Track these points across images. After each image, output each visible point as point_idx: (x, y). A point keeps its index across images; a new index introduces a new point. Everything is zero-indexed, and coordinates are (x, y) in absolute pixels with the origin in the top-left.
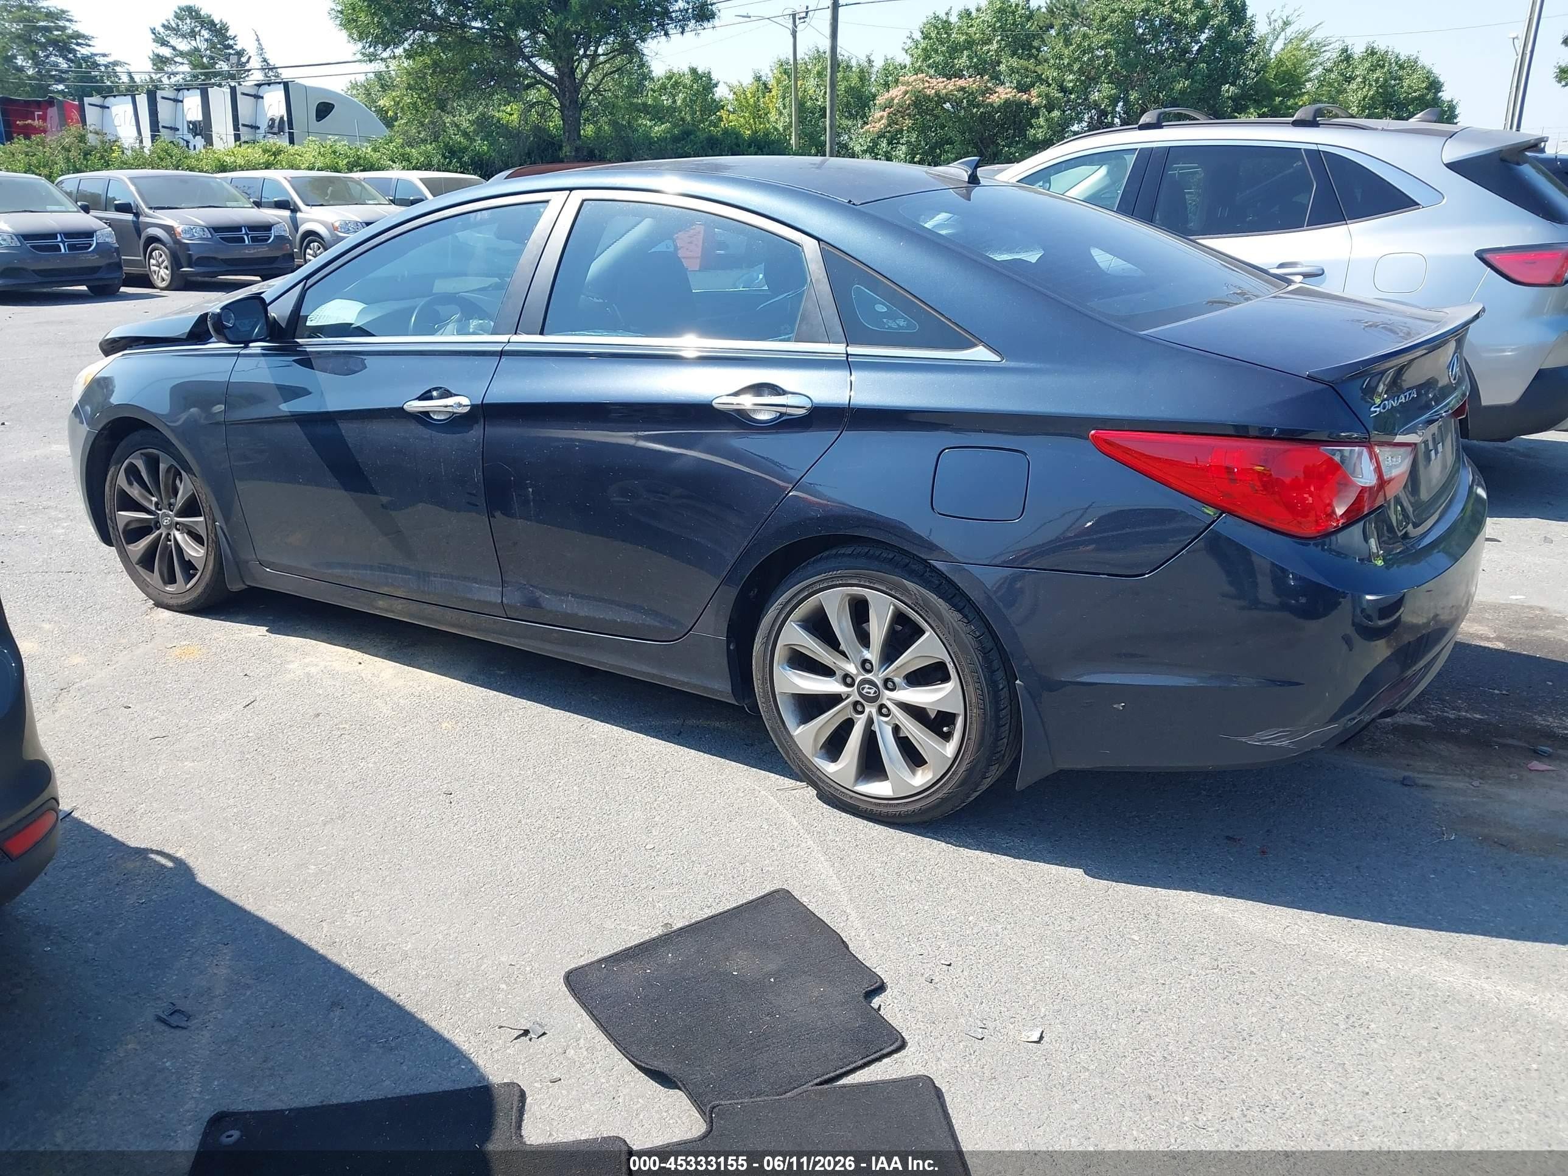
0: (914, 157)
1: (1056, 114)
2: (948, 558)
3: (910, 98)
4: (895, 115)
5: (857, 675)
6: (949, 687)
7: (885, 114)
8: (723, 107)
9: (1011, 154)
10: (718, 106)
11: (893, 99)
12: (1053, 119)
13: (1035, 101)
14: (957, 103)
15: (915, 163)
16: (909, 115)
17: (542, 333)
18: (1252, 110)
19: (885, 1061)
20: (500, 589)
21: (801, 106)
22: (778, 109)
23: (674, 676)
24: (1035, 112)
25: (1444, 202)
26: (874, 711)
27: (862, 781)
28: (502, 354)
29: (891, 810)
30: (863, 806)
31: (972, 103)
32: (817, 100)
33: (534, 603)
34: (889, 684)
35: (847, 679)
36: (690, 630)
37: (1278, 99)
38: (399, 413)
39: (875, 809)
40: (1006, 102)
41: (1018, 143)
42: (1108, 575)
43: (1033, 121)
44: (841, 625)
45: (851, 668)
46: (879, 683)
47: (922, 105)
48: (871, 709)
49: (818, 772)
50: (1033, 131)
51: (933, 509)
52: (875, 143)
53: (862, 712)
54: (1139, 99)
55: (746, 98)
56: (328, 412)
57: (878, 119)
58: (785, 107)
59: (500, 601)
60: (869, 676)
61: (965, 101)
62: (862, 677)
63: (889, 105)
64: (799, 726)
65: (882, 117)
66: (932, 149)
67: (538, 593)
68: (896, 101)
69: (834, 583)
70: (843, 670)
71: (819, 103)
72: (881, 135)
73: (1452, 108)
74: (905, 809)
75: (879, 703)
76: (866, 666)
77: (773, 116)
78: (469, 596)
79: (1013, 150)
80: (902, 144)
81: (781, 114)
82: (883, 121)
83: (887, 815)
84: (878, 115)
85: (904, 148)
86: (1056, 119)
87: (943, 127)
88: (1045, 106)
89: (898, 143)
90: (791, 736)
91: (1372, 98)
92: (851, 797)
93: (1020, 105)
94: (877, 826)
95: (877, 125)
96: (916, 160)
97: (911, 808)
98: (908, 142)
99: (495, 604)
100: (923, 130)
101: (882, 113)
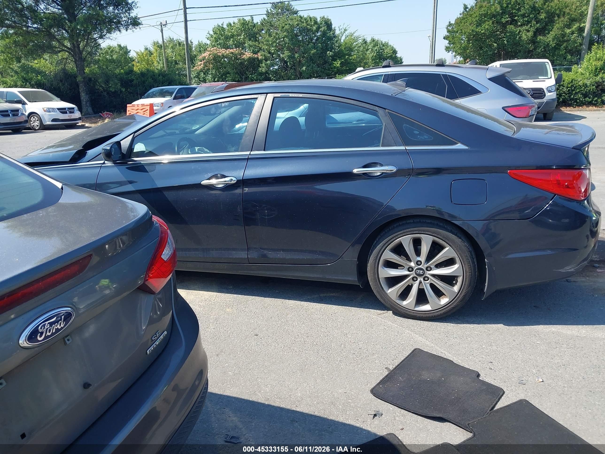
0: (215, 79)
1: (268, 62)
2: (460, 220)
3: (212, 57)
4: (206, 63)
5: (415, 267)
6: (456, 266)
7: (202, 63)
8: (134, 61)
9: (253, 77)
10: (132, 60)
11: (205, 57)
12: (268, 64)
13: (260, 58)
14: (230, 59)
15: (215, 82)
16: (211, 63)
17: (264, 150)
18: (338, 60)
19: (503, 397)
20: (247, 252)
21: (167, 60)
22: (157, 61)
23: (330, 277)
24: (260, 61)
25: (489, 91)
26: (422, 279)
27: (418, 306)
28: (248, 159)
29: (431, 315)
30: (418, 315)
31: (236, 59)
32: (173, 58)
33: (264, 256)
34: (429, 269)
35: (410, 269)
36: (340, 258)
37: (347, 57)
38: (199, 186)
39: (424, 315)
40: (249, 58)
41: (255, 73)
42: (518, 219)
43: (260, 65)
44: (409, 248)
45: (412, 264)
46: (425, 269)
47: (216, 59)
48: (420, 279)
49: (398, 305)
50: (261, 69)
51: (452, 202)
52: (199, 74)
53: (417, 280)
54: (299, 56)
55: (143, 57)
56: (158, 188)
57: (199, 65)
58: (160, 60)
59: (247, 257)
60: (420, 267)
61: (233, 58)
62: (417, 267)
63: (204, 58)
64: (389, 289)
65: (201, 64)
66: (222, 76)
67: (266, 252)
68: (206, 58)
69: (408, 233)
70: (408, 265)
71: (173, 59)
72: (201, 71)
73: (401, 59)
74: (437, 314)
75: (424, 276)
76: (418, 263)
77: (156, 64)
78: (230, 257)
79: (253, 76)
80: (209, 74)
81: (159, 63)
82: (202, 66)
83: (429, 317)
84: (200, 63)
85: (210, 76)
86: (269, 64)
87: (225, 68)
88: (264, 59)
89: (208, 74)
90: (386, 294)
91: (375, 56)
92: (413, 313)
93: (254, 59)
94: (425, 322)
95: (200, 67)
96: (216, 80)
97: (440, 313)
98: (212, 73)
99: (245, 259)
100: (217, 69)
101: (201, 63)
